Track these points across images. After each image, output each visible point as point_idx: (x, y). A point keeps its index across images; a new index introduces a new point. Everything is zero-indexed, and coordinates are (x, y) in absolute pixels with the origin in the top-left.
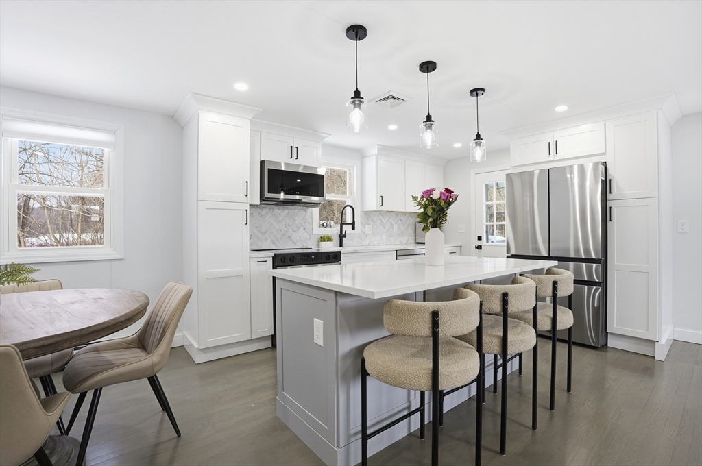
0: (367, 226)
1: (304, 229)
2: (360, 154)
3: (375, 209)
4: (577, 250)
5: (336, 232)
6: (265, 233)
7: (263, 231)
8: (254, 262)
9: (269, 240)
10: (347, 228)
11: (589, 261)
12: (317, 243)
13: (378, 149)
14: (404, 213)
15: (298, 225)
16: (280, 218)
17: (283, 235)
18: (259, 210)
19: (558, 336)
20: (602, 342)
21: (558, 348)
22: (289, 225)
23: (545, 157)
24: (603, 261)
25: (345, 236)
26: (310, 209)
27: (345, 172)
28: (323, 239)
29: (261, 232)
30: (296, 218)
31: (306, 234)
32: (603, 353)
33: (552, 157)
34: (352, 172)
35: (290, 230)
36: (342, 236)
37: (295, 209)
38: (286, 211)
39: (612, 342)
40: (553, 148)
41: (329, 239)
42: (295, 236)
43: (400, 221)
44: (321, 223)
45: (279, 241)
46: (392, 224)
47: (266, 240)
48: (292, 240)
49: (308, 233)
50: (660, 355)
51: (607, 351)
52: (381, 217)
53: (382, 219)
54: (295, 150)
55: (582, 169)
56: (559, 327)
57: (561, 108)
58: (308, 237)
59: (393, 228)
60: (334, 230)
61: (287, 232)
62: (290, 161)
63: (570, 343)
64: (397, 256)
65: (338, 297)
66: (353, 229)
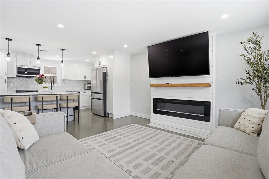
0: (63, 84)
5: (49, 86)
6: (22, 85)
16: (28, 81)
25: (53, 87)
28: (44, 88)
29: (20, 85)
36: (51, 87)
43: (78, 83)
45: (27, 88)
46: (74, 83)
47: (23, 87)
51: (109, 117)
52: (69, 81)
53: (70, 82)
59: (75, 85)
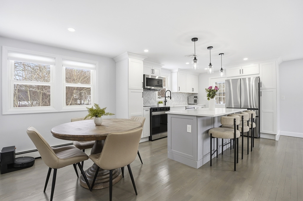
1: (153, 99)
2: (171, 71)
3: (177, 92)
4: (251, 106)
5: (163, 100)
8: (145, 110)
10: (167, 99)
11: (254, 109)
12: (157, 104)
13: (178, 70)
14: (185, 93)
15: (152, 97)
16: (146, 95)
17: (147, 101)
19: (244, 135)
20: (258, 136)
21: (244, 139)
23: (239, 75)
24: (258, 109)
25: (167, 102)
26: (155, 92)
27: (165, 78)
28: (159, 103)
30: (151, 95)
32: (259, 139)
33: (241, 75)
34: (167, 78)
35: (149, 99)
36: (165, 102)
37: (150, 92)
38: (148, 93)
39: (262, 136)
40: (241, 71)
41: (162, 103)
42: (151, 102)
43: (183, 96)
44: (158, 96)
46: (180, 97)
48: (150, 103)
49: (155, 100)
50: (277, 139)
51: (260, 139)
54: (153, 70)
55: (249, 79)
56: (244, 131)
57: (246, 59)
58: (155, 102)
59: (181, 99)
60: (163, 99)
62: (152, 75)
63: (248, 137)
64: (186, 108)
65: (198, 118)
66: (171, 99)
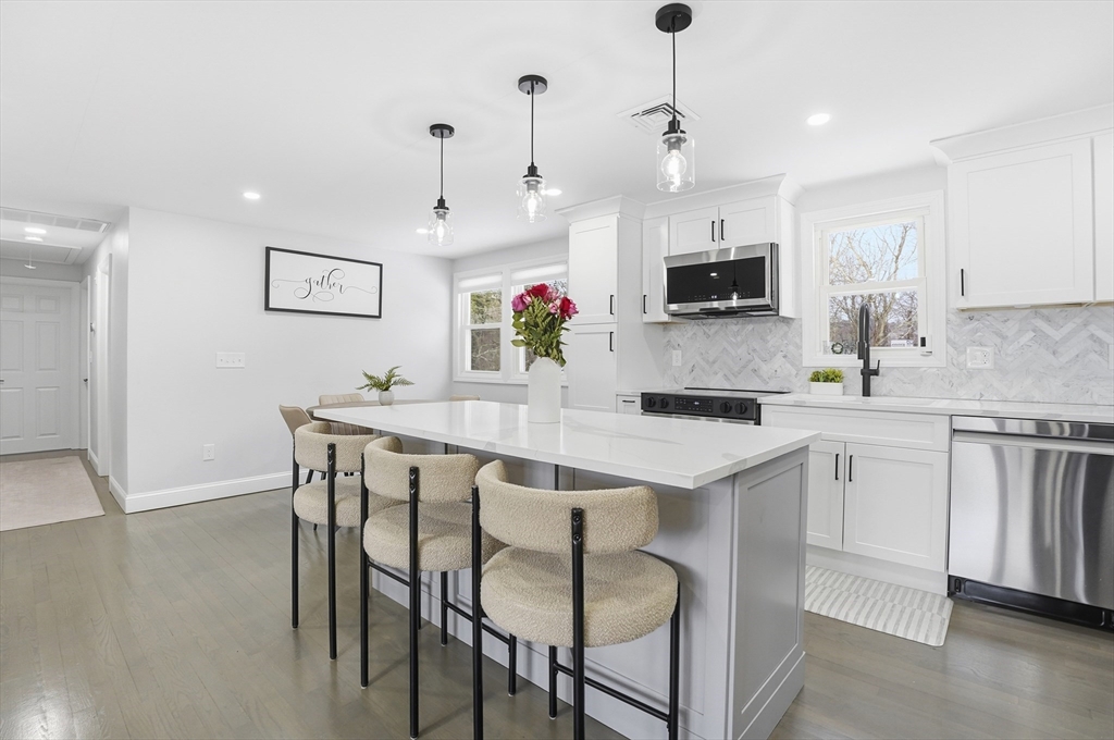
1: (785, 357)
6: (714, 362)
7: (711, 360)
9: (720, 375)
15: (772, 350)
17: (744, 367)
18: (704, 327)
22: (754, 350)
25: (876, 373)
28: (815, 377)
29: (708, 362)
30: (769, 338)
31: (788, 366)
35: (757, 359)
36: (868, 373)
41: (835, 377)
44: (830, 344)
45: (736, 377)
48: (760, 377)
49: (793, 364)
52: (1040, 322)
53: (1046, 327)
58: (794, 372)
60: (855, 359)
61: (750, 361)
